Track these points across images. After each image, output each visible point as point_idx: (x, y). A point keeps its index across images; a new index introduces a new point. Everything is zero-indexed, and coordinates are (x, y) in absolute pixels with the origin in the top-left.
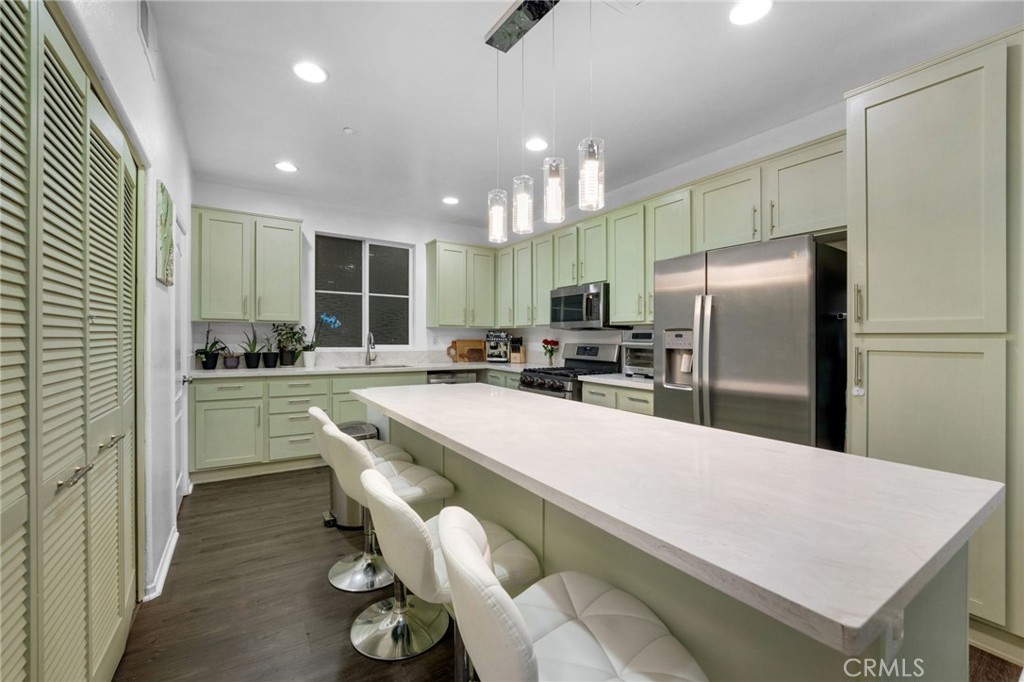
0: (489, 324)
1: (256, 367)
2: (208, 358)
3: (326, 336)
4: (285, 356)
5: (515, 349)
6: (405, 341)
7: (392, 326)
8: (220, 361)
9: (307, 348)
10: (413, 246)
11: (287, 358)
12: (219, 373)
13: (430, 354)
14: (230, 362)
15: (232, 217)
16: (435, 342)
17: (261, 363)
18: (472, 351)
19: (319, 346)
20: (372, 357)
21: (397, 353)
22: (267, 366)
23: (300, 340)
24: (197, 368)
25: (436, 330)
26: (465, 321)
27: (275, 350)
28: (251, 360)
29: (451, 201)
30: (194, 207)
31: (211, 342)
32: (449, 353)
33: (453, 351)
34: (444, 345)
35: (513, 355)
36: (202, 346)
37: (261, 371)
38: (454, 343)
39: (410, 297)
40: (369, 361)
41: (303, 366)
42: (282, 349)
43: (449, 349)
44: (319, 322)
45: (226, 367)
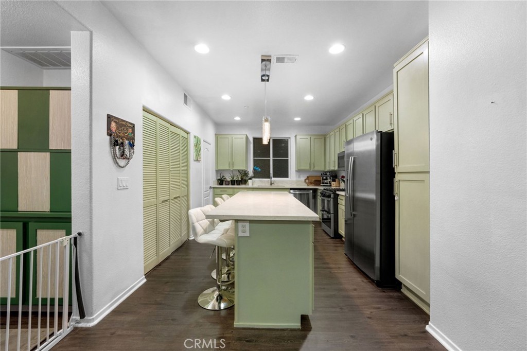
0: (322, 169)
1: (234, 185)
2: (221, 182)
3: (257, 175)
4: (243, 181)
5: (334, 181)
6: (287, 176)
7: (282, 170)
8: (224, 183)
9: (250, 179)
10: (290, 138)
11: (243, 182)
12: (224, 186)
13: (297, 182)
14: (227, 183)
15: (225, 136)
16: (299, 177)
17: (236, 184)
18: (316, 181)
19: (254, 178)
20: (272, 182)
21: (283, 181)
22: (237, 185)
23: (247, 176)
24: (218, 185)
25: (299, 171)
26: (310, 167)
27: (240, 179)
28: (233, 182)
29: (297, 119)
30: (216, 135)
31: (222, 176)
32: (305, 182)
33: (307, 181)
34: (303, 178)
35: (333, 183)
36: (219, 178)
37: (236, 186)
38: (308, 177)
39: (289, 158)
40: (271, 184)
41: (248, 185)
42: (242, 179)
43: (305, 180)
44: (254, 169)
45: (226, 185)
